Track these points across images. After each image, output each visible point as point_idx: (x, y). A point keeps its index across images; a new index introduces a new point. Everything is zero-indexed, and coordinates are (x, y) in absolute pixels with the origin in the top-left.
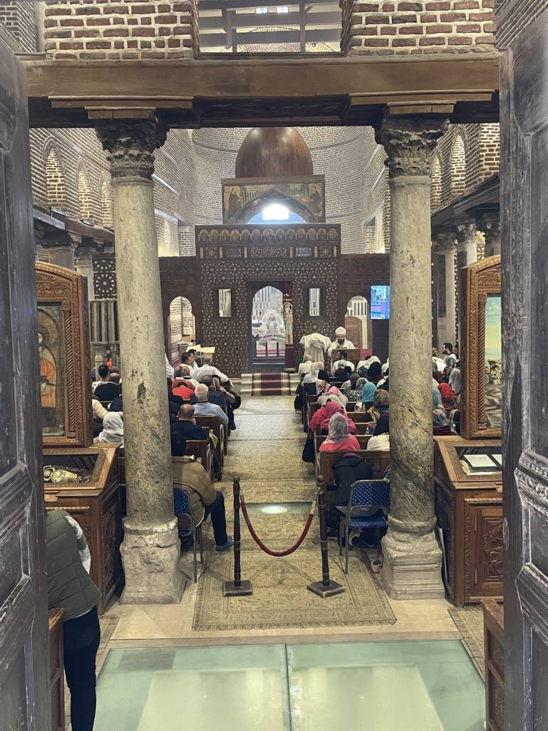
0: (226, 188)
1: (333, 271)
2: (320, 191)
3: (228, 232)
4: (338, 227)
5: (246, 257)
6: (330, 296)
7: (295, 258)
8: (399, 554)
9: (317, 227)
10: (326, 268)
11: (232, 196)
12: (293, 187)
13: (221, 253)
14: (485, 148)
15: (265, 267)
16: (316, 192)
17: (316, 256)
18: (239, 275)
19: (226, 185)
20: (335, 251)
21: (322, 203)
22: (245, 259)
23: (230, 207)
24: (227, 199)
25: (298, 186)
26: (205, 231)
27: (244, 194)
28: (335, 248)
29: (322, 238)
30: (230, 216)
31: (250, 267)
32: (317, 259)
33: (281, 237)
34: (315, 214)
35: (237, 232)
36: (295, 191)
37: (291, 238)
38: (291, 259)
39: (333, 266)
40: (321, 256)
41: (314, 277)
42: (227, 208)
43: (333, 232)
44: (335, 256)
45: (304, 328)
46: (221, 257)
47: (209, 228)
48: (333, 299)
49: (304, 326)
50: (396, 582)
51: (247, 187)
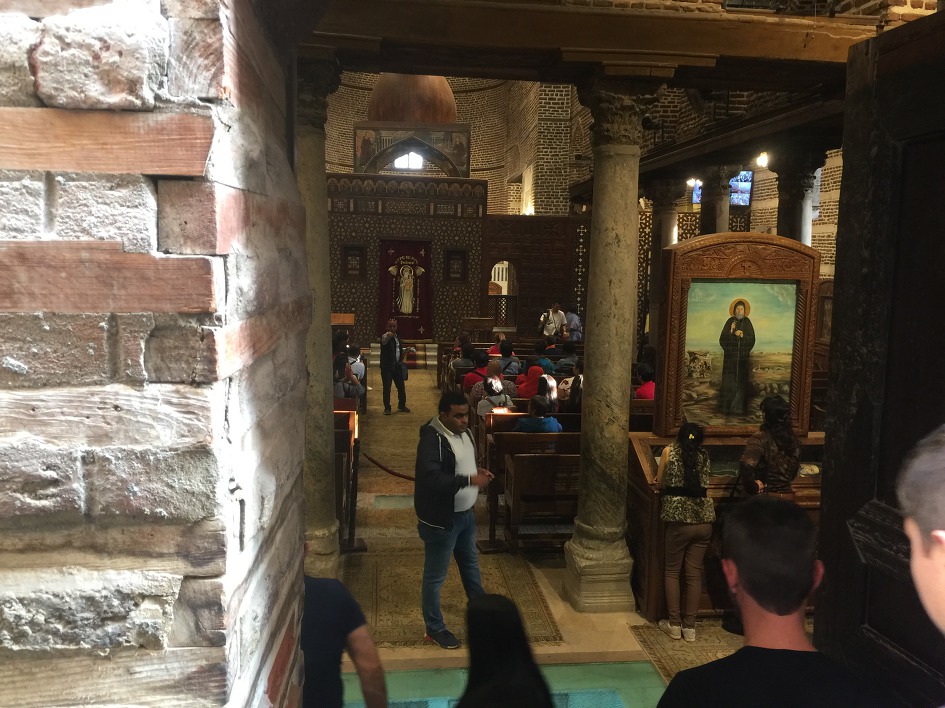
0: (358, 131)
1: (477, 232)
2: (464, 142)
3: (360, 183)
4: (484, 184)
5: (380, 211)
6: (474, 260)
7: (436, 216)
8: (588, 563)
9: (462, 183)
10: (470, 229)
11: (366, 142)
12: (434, 136)
13: (352, 205)
14: (659, 109)
15: (401, 224)
16: (461, 143)
17: (459, 215)
18: (372, 232)
19: (359, 128)
20: (481, 210)
21: (466, 156)
22: (379, 214)
23: (362, 153)
24: (359, 143)
25: (441, 135)
26: (334, 179)
27: (379, 141)
28: (481, 207)
29: (467, 195)
30: (362, 164)
31: (385, 223)
32: (460, 218)
33: (420, 191)
34: (459, 168)
35: (371, 182)
36: (438, 140)
37: (432, 193)
38: (432, 217)
39: (477, 227)
40: (465, 215)
41: (457, 238)
42: (359, 154)
43: (479, 189)
44: (481, 214)
45: (443, 295)
46: (352, 209)
47: (339, 177)
48: (477, 264)
49: (443, 292)
50: (584, 593)
51: (384, 133)
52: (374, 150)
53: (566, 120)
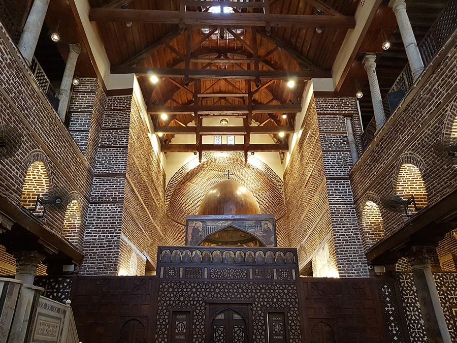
0: (190, 223)
1: (293, 294)
2: (271, 227)
3: (189, 253)
4: (294, 251)
5: (205, 277)
9: (274, 251)
10: (286, 291)
11: (195, 230)
12: (247, 223)
13: (181, 273)
15: (224, 288)
16: (268, 228)
17: (275, 278)
18: (198, 296)
19: (190, 220)
20: (294, 274)
21: (273, 237)
22: (205, 280)
25: (252, 222)
26: (168, 251)
27: (205, 229)
28: (293, 271)
29: (280, 261)
31: (210, 288)
32: (276, 281)
35: (198, 253)
36: (251, 227)
37: (250, 260)
38: (251, 281)
39: (292, 289)
40: (281, 278)
41: (275, 300)
43: (290, 256)
44: (294, 277)
47: (171, 249)
48: (296, 325)
51: (208, 222)
52: (201, 235)
53: (351, 204)
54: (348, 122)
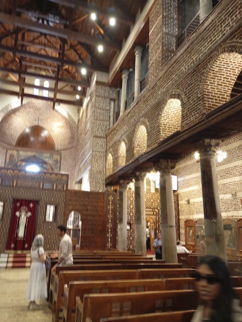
2: (59, 159)
3: (6, 171)
4: (67, 176)
9: (56, 174)
10: (59, 196)
11: (12, 156)
12: (45, 155)
15: (25, 192)
17: (55, 189)
18: (9, 195)
20: (65, 187)
22: (14, 187)
25: (48, 155)
27: (19, 155)
29: (59, 180)
31: (17, 191)
33: (36, 177)
37: (42, 178)
38: (41, 189)
39: (63, 195)
41: (53, 200)
48: (62, 213)
51: (21, 152)
53: (104, 152)
54: (112, 104)
